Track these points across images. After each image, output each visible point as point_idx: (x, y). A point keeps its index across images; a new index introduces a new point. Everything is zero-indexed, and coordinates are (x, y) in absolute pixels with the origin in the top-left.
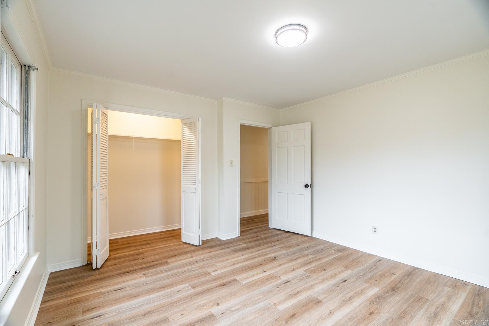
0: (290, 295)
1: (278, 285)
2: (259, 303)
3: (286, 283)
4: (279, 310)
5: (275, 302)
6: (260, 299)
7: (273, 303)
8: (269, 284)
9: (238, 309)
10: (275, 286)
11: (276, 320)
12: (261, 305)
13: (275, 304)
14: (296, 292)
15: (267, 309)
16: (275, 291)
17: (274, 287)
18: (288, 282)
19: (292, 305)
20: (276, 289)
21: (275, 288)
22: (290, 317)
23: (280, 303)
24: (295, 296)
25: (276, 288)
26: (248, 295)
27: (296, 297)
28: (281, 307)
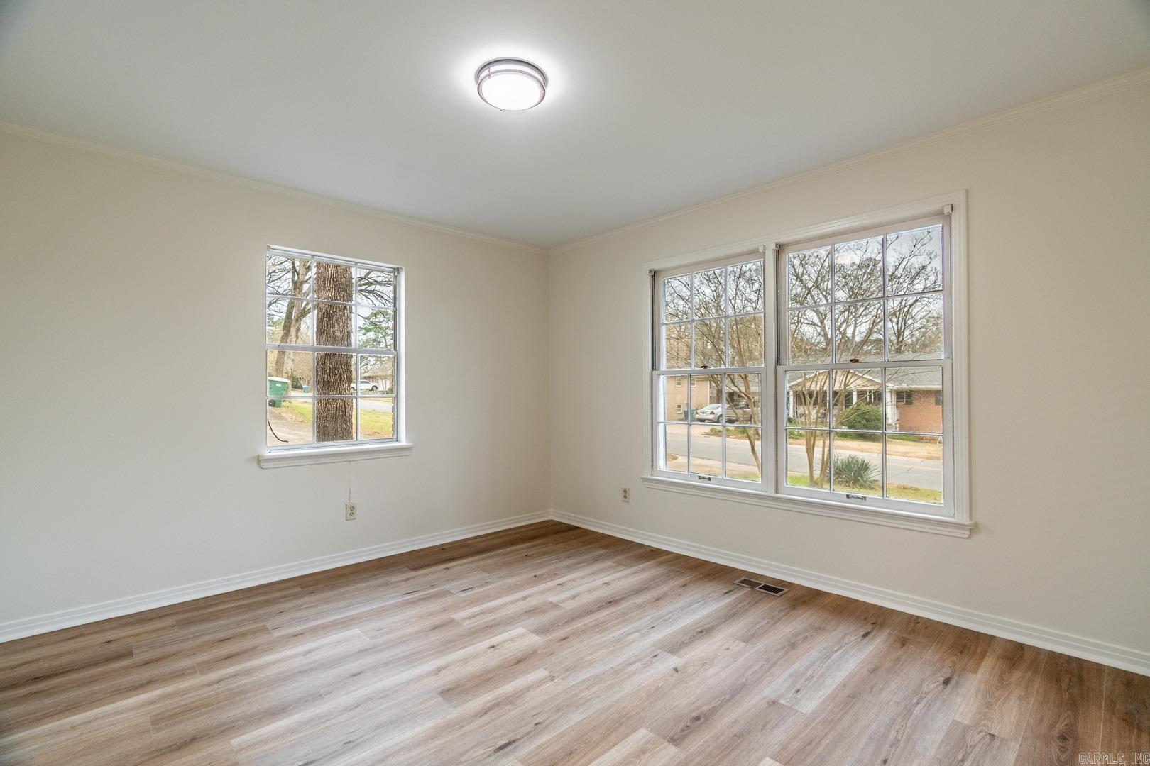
0: (510, 703)
1: (538, 734)
2: (588, 679)
3: (509, 744)
4: (545, 668)
5: (551, 683)
6: (587, 688)
7: (556, 681)
8: (563, 734)
9: (630, 664)
10: (547, 726)
11: (553, 653)
12: (583, 676)
13: (552, 678)
14: (490, 713)
15: (570, 670)
16: (549, 709)
17: (551, 723)
18: (501, 748)
19: (516, 679)
20: (544, 718)
21: (547, 722)
22: (525, 659)
23: (542, 682)
24: (498, 700)
25: (545, 721)
26: (618, 696)
27: (498, 698)
28: (541, 673)
